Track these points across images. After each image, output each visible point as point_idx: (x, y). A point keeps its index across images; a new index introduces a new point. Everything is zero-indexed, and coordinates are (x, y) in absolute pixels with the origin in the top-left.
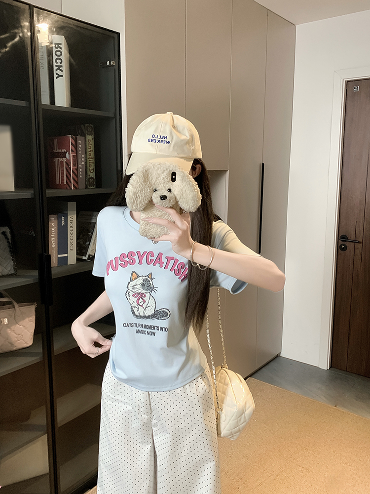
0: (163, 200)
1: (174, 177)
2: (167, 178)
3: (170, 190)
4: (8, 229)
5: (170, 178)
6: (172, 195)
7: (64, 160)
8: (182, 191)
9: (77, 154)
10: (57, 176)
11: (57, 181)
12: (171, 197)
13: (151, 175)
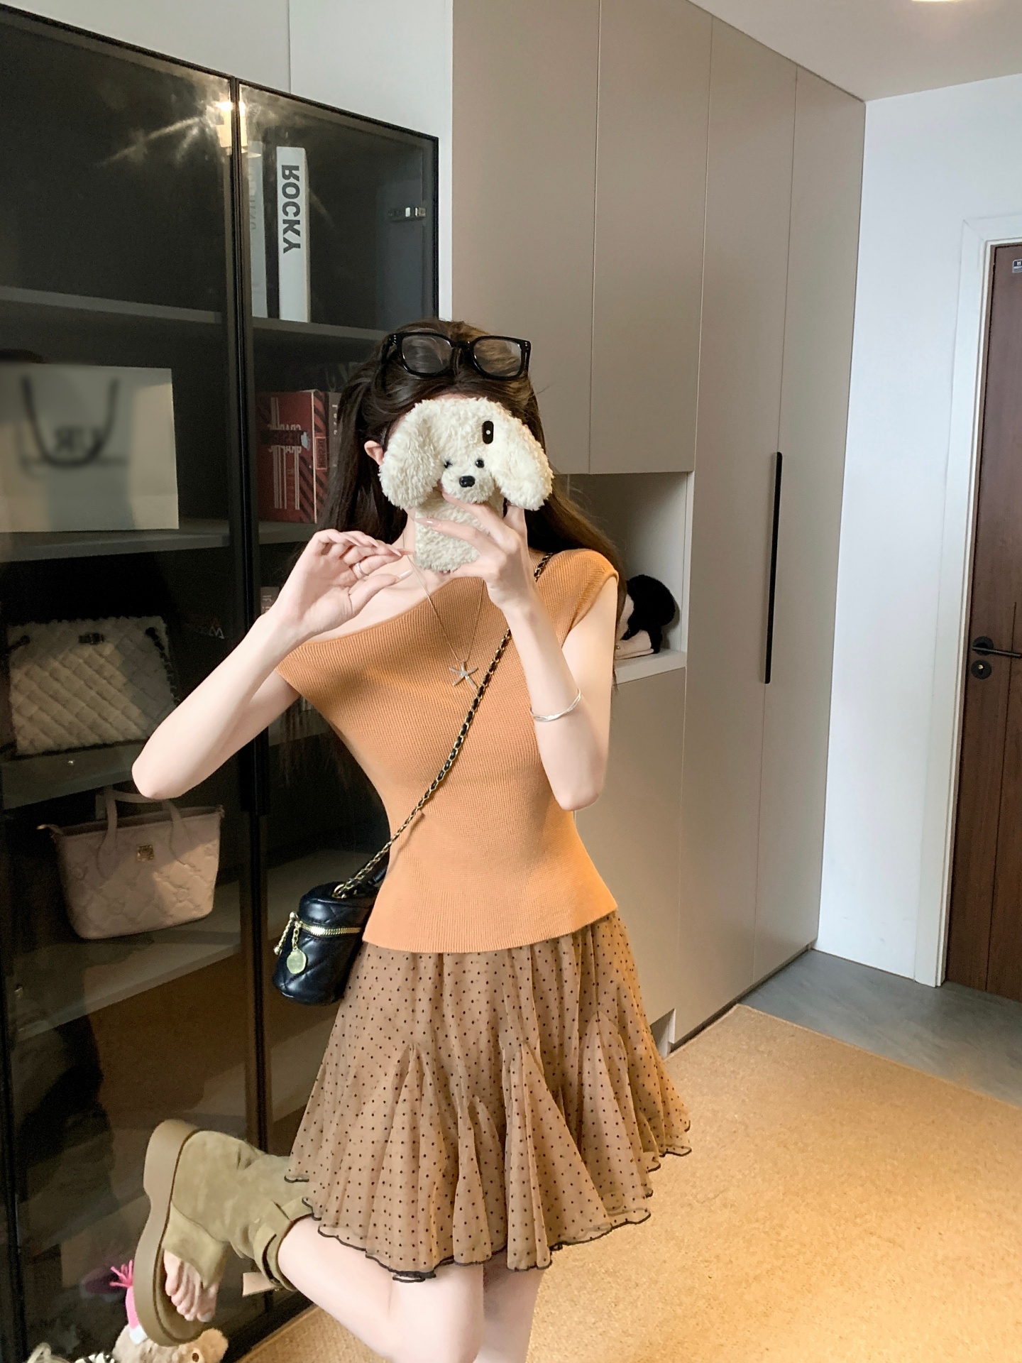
0: (465, 486)
1: (488, 432)
2: (473, 436)
3: (480, 464)
4: (162, 621)
5: (481, 434)
6: (487, 473)
7: (297, 451)
8: (507, 463)
9: (327, 435)
10: (276, 487)
11: (276, 499)
12: (484, 479)
13: (437, 430)
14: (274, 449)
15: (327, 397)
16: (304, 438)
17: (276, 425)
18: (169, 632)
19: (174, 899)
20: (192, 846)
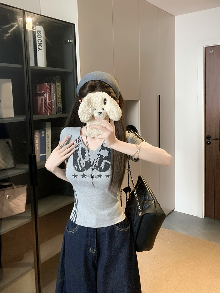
0: (99, 114)
1: (105, 102)
2: (101, 102)
3: (103, 109)
4: (10, 140)
5: (103, 102)
7: (43, 98)
8: (110, 109)
9: (51, 94)
10: (39, 107)
11: (39, 110)
12: (104, 113)
13: (92, 101)
14: (38, 97)
15: (50, 84)
16: (45, 95)
17: (39, 92)
18: (12, 142)
19: (15, 208)
20: (20, 195)
